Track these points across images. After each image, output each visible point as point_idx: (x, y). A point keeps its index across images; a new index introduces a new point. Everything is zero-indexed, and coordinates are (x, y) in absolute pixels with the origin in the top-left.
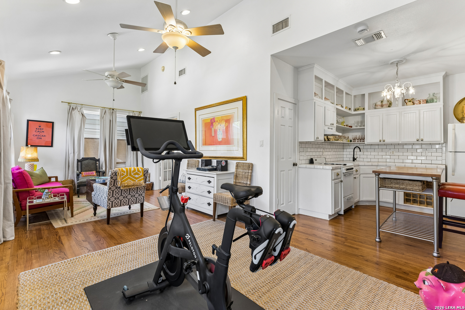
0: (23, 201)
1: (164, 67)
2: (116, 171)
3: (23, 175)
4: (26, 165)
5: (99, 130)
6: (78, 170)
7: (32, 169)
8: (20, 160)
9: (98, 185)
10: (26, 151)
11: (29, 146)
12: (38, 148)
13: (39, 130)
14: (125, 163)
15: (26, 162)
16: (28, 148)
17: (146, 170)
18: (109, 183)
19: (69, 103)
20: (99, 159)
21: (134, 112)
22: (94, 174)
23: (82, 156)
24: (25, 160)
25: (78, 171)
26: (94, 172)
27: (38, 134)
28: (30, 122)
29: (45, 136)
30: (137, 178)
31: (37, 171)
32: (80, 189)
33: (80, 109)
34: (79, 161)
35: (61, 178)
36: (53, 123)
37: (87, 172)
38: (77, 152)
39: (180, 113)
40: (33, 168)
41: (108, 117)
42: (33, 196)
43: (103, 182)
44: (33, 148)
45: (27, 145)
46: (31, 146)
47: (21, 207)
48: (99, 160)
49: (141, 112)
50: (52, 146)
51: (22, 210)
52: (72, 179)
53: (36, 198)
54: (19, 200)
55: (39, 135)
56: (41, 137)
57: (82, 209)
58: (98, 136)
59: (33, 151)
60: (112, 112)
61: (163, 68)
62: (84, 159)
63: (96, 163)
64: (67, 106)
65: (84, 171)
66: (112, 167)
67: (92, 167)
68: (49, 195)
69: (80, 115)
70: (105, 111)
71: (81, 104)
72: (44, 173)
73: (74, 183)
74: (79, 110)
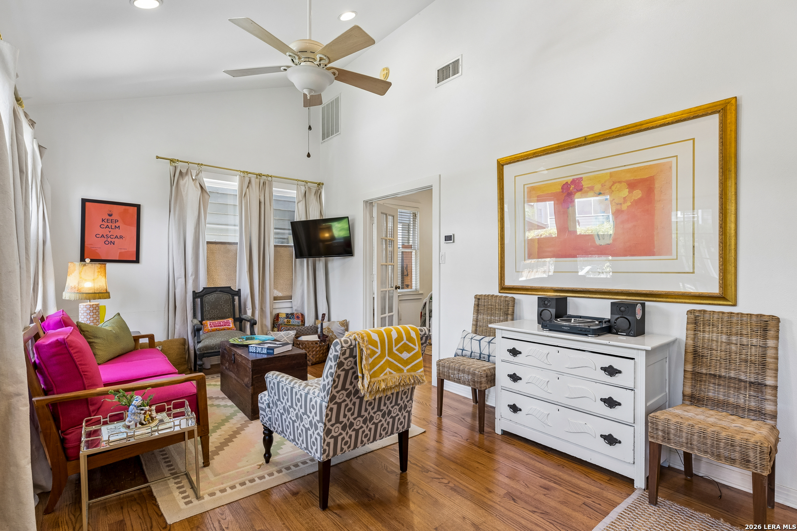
0: (70, 431)
1: (387, 69)
2: (354, 343)
3: (69, 351)
4: (82, 307)
5: (238, 228)
6: (195, 316)
7: (95, 316)
8: (66, 295)
9: (284, 379)
10: (80, 272)
11: (88, 260)
12: (108, 265)
13: (108, 224)
14: (290, 298)
15: (81, 300)
16: (85, 265)
17: (425, 334)
18: (331, 383)
19: (172, 161)
20: (239, 290)
21: (307, 183)
22: (232, 325)
23: (203, 284)
24: (78, 296)
25: (196, 318)
26: (231, 320)
27: (106, 232)
28: (87, 204)
29: (121, 237)
30: (406, 362)
31: (106, 324)
32: (203, 364)
33: (197, 175)
34: (197, 295)
35: (159, 337)
36: (138, 207)
37: (216, 321)
38: (192, 275)
39: (440, 175)
40: (97, 313)
41: (254, 194)
42: (97, 411)
43: (268, 354)
44: (97, 266)
45: (82, 259)
46: (92, 261)
47: (65, 449)
48: (238, 293)
49: (323, 184)
50: (137, 261)
51: (68, 459)
52: (181, 337)
53: (108, 419)
54: (58, 428)
55: (110, 234)
56: (113, 241)
57: (223, 428)
58: (234, 237)
59: (96, 274)
60: (264, 183)
61: (386, 71)
62: (208, 291)
63: (234, 300)
64: (167, 167)
65: (208, 319)
66: (265, 308)
67: (226, 310)
68: (145, 413)
69: (197, 187)
70: (250, 180)
71: (199, 164)
72: (123, 326)
73: (187, 347)
74: (194, 178)
